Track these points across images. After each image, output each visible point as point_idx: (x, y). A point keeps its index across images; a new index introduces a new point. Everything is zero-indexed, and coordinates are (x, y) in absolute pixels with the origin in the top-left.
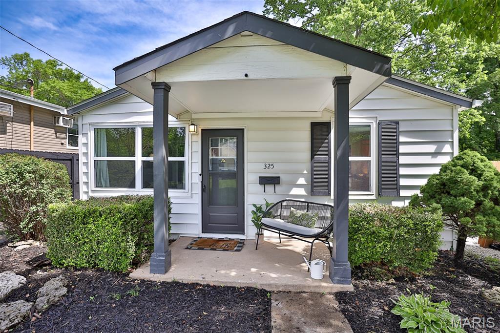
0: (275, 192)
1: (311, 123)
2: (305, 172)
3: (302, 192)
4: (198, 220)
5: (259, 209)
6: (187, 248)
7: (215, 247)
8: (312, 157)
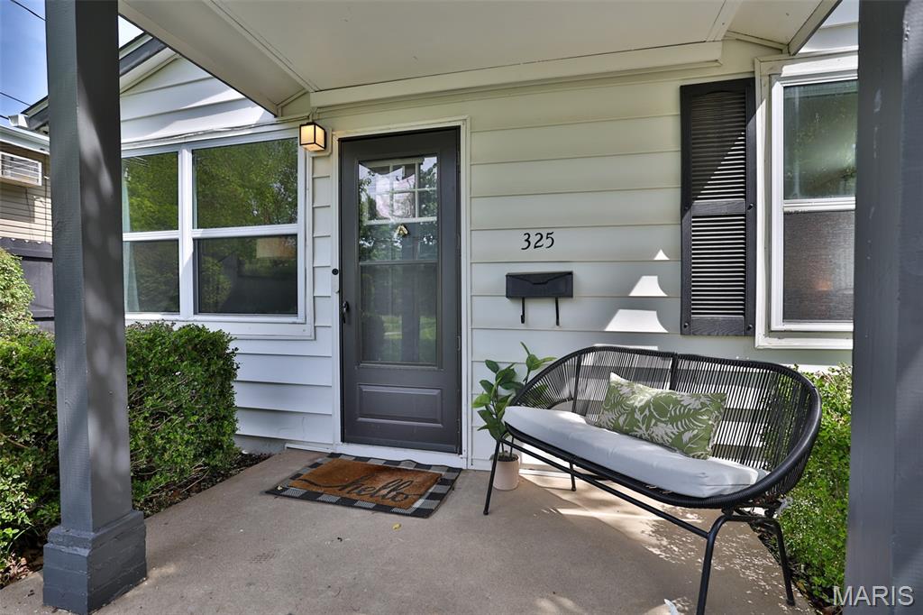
0: (558, 323)
1: (682, 87)
2: (661, 256)
3: (648, 323)
4: (331, 405)
5: (506, 377)
6: (274, 492)
7: (353, 496)
8: (686, 204)
